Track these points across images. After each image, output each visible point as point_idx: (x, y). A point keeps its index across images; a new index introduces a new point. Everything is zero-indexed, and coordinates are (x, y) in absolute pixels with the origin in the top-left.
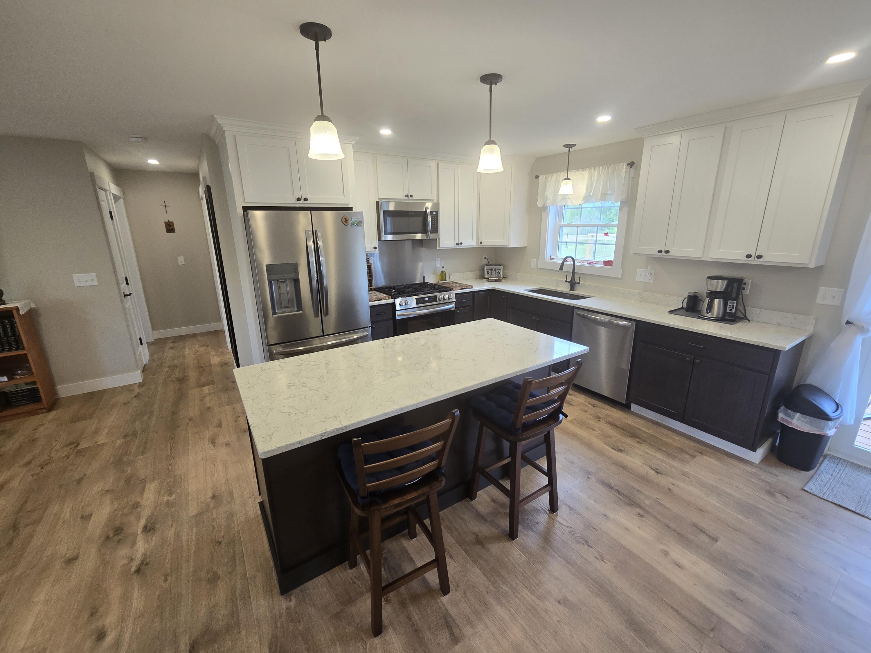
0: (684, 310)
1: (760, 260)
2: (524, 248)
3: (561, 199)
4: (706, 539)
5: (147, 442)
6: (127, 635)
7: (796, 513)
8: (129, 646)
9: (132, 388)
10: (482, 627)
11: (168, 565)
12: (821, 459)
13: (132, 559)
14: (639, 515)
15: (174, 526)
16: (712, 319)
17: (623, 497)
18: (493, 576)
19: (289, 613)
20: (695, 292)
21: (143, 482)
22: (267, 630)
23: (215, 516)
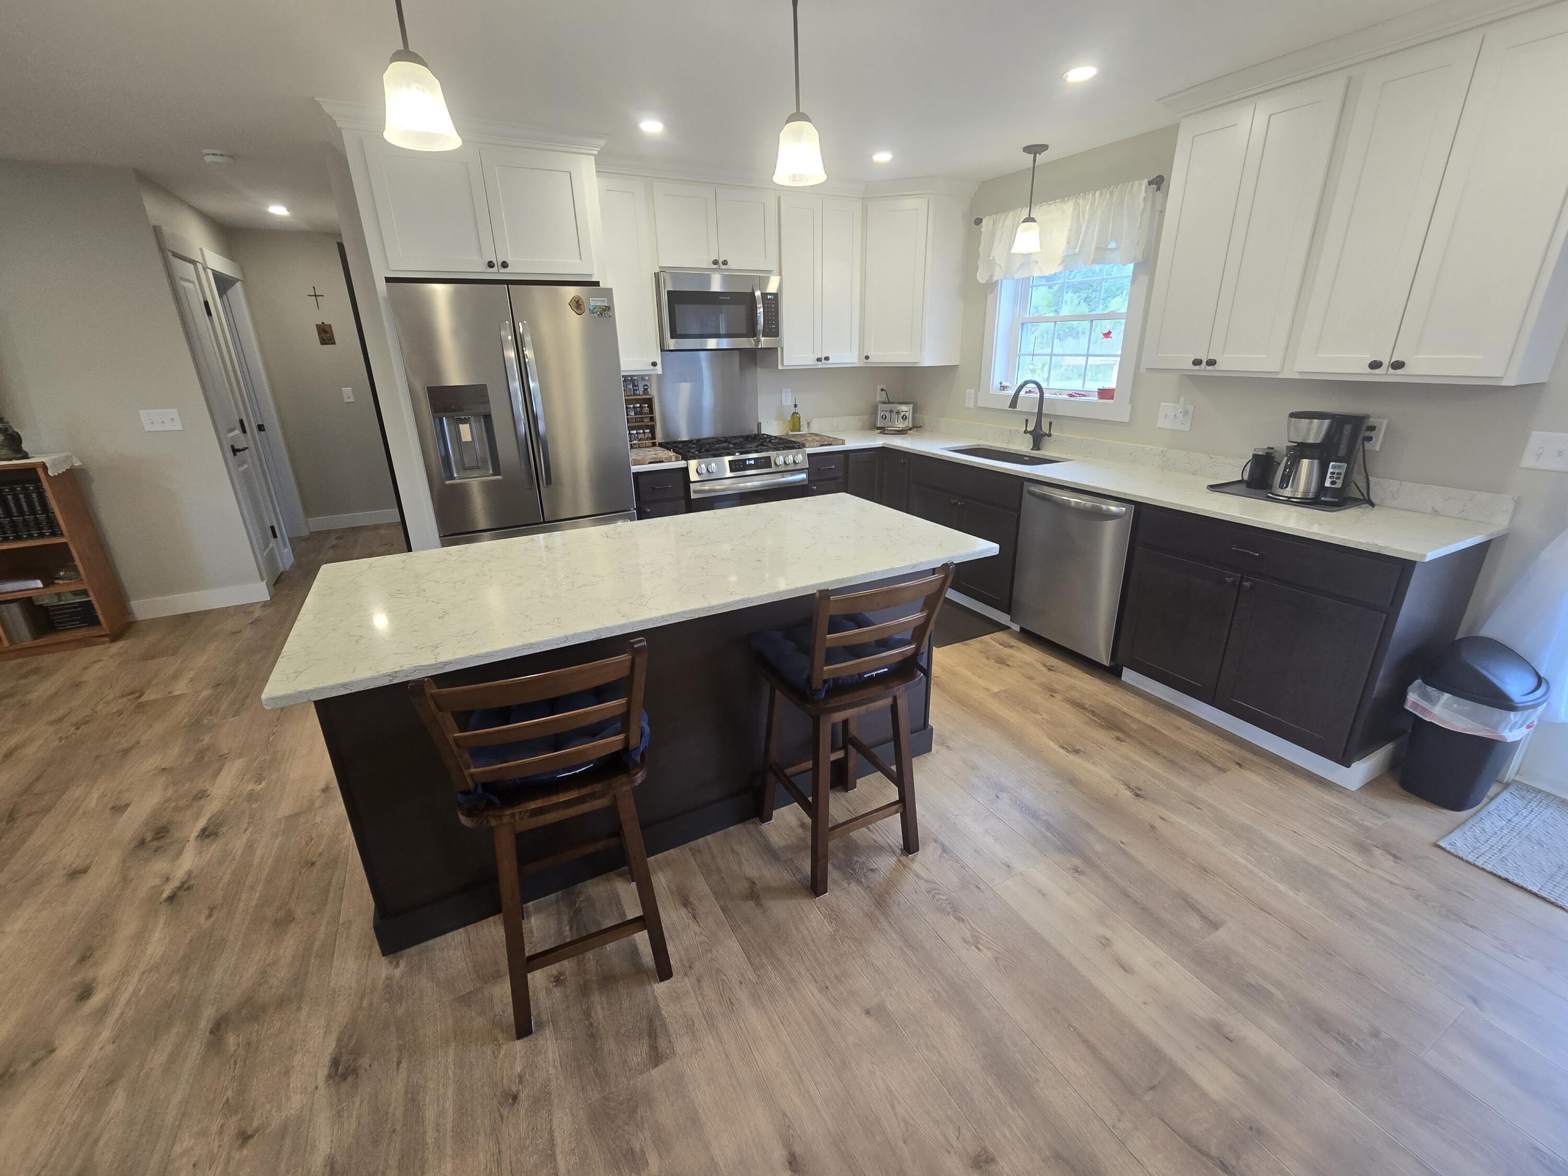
0: (1245, 484)
1: (1399, 372)
2: (954, 367)
3: (1021, 265)
4: (1195, 922)
5: (248, 696)
6: (124, 998)
7: (1406, 888)
8: (122, 1014)
9: (251, 609)
10: (712, 1042)
11: (220, 893)
12: (1494, 789)
13: (168, 879)
14: (1076, 870)
15: (249, 830)
16: (1294, 500)
17: (1055, 836)
18: (759, 955)
19: (388, 986)
20: (1268, 448)
21: (223, 758)
22: (343, 1010)
23: (318, 820)
